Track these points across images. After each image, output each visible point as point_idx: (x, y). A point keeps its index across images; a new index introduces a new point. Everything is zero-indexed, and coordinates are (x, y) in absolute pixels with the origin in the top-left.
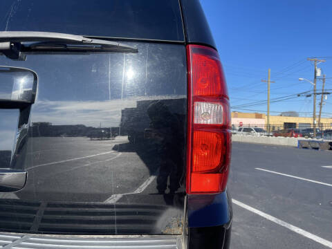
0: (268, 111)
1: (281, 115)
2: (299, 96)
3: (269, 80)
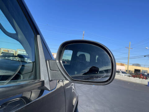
0: (128, 63)
1: (133, 65)
2: (145, 56)
3: (130, 47)
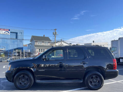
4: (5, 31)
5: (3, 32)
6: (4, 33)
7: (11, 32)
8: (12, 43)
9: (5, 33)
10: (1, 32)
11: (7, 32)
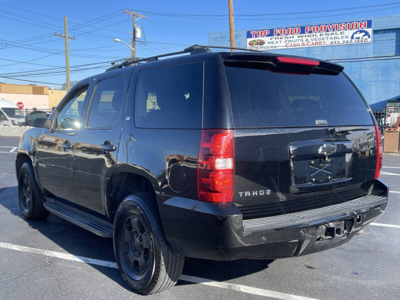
4: (355, 31)
5: (347, 37)
6: (349, 39)
7: (375, 32)
8: (380, 78)
9: (352, 38)
10: (340, 36)
11: (361, 32)
